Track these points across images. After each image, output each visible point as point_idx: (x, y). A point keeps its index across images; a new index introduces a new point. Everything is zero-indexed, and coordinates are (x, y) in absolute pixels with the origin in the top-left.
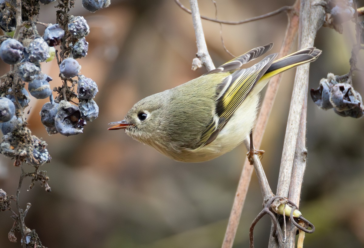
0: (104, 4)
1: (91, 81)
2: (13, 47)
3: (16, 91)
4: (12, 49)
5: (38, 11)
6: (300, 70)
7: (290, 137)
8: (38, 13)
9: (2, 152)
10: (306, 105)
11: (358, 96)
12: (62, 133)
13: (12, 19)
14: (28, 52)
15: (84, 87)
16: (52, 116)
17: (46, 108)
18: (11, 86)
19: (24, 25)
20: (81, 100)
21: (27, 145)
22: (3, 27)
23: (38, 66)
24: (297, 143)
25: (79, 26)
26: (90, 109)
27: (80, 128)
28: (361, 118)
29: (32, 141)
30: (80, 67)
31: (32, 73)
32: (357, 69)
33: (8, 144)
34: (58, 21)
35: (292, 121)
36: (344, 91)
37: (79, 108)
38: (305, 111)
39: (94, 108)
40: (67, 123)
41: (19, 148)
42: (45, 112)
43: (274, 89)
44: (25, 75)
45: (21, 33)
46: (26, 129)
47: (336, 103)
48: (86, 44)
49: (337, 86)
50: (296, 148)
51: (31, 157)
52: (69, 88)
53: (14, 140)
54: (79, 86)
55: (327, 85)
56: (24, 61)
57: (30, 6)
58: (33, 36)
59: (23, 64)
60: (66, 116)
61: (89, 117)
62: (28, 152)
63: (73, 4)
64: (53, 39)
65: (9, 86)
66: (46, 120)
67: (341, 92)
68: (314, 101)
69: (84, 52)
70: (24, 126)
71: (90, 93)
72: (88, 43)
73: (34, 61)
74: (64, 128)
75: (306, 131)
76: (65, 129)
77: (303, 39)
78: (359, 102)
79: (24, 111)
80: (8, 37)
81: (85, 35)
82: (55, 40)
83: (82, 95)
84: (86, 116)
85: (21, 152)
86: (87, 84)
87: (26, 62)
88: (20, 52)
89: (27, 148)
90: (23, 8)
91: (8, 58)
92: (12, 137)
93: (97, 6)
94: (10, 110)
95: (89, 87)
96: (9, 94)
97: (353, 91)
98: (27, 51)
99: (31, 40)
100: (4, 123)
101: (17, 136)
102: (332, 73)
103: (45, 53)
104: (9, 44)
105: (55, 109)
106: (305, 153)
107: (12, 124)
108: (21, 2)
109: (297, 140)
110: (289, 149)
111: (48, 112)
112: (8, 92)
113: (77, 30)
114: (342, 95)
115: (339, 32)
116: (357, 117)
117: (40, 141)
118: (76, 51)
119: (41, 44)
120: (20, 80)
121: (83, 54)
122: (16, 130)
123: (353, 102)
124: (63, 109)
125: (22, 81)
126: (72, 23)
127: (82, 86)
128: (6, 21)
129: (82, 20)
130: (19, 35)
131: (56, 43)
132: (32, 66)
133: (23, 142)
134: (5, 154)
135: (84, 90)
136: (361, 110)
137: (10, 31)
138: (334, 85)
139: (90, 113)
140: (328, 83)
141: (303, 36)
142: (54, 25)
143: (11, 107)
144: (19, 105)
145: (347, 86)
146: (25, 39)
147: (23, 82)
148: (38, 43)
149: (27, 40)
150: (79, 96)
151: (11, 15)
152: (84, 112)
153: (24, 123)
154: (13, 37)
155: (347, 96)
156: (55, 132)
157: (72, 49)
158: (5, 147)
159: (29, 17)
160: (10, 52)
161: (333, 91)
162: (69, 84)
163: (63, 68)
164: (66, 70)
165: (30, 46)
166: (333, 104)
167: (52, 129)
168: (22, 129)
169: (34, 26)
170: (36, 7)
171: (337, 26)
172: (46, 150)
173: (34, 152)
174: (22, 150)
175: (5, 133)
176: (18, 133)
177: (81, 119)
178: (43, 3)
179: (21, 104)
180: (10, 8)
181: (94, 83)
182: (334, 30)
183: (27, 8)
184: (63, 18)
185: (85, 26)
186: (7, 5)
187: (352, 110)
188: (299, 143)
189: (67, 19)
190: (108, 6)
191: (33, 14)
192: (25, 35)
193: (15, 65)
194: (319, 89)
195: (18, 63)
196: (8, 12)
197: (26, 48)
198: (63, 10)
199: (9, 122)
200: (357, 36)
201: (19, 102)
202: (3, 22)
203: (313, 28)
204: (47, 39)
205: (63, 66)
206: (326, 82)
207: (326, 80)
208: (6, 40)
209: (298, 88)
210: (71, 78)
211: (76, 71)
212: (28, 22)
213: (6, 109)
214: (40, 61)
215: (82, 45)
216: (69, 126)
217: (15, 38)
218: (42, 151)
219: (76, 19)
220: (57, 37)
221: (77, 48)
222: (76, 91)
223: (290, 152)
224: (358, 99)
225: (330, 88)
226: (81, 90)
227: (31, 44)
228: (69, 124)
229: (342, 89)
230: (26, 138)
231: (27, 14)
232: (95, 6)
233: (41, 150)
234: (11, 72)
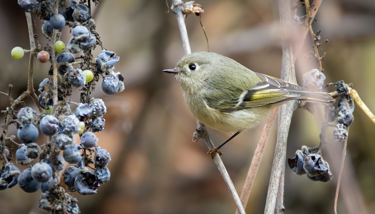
0: (119, 89)
1: (105, 152)
2: (51, 122)
3: (53, 157)
4: (50, 124)
5: (71, 93)
6: (279, 143)
7: (271, 196)
8: (71, 95)
9: (41, 207)
10: (284, 171)
11: (326, 164)
12: (79, 193)
13: (50, 99)
14: (63, 126)
15: (99, 156)
16: (72, 178)
17: (68, 171)
18: (49, 154)
19: (60, 104)
20: (96, 166)
21: (62, 201)
22: (42, 105)
23: (71, 137)
24: (277, 202)
25: (98, 107)
26: (103, 174)
27: (95, 189)
28: (328, 182)
29: (65, 198)
30: (97, 139)
31: (66, 143)
32: (324, 143)
33: (46, 200)
34: (81, 101)
35: (273, 184)
36: (315, 160)
37: (95, 173)
38: (283, 175)
39: (107, 173)
40: (84, 185)
41: (55, 204)
42: (67, 174)
43: (258, 158)
44: (61, 145)
45: (57, 110)
46: (61, 188)
47: (308, 170)
48: (103, 120)
49: (309, 156)
50: (276, 205)
51: (65, 211)
52: (88, 155)
53: (51, 197)
54: (96, 155)
55: (302, 155)
56: (60, 133)
57: (64, 89)
58: (66, 113)
59: (59, 136)
60: (84, 179)
61: (103, 180)
62: (62, 206)
63: (94, 89)
64: (83, 115)
65: (47, 153)
66: (68, 181)
67: (313, 161)
68: (291, 168)
69: (101, 127)
70: (59, 186)
71: (104, 161)
72: (104, 120)
73: (68, 133)
74: (81, 188)
75: (284, 192)
76: (83, 189)
77: (282, 118)
78: (327, 169)
79: (59, 174)
80: (46, 114)
81: (102, 114)
82: (85, 117)
83: (98, 163)
84: (100, 180)
85: (57, 207)
86: (102, 153)
87: (61, 134)
88: (56, 126)
89: (62, 203)
90: (59, 90)
91: (47, 131)
92: (49, 195)
93: (113, 90)
94: (48, 173)
95: (104, 156)
96: (47, 160)
97: (323, 160)
98: (61, 125)
99: (65, 116)
100: (43, 183)
101: (54, 194)
102: (305, 145)
103: (77, 127)
104: (48, 119)
105: (75, 172)
106: (283, 210)
107: (49, 184)
108: (57, 85)
109: (277, 199)
110: (270, 206)
111: (69, 175)
112: (46, 158)
113: (97, 110)
114: (314, 163)
115: (311, 112)
116: (325, 181)
117: (72, 198)
118: (95, 126)
119: (74, 120)
120: (56, 149)
121: (101, 129)
122: (53, 189)
123: (322, 169)
124: (82, 173)
125: (57, 150)
126: (93, 104)
127: (98, 155)
128: (45, 101)
129: (101, 102)
130: (55, 112)
131: (86, 119)
132: (66, 137)
133: (59, 199)
134: (44, 208)
135: (99, 159)
136: (329, 175)
137: (48, 109)
138: (307, 155)
139: (103, 177)
140: (302, 154)
141: (282, 115)
142: (84, 104)
143: (49, 171)
144: (55, 169)
145: (317, 156)
146: (60, 115)
147: (59, 150)
148: (71, 119)
149: (62, 116)
150: (95, 163)
151: (49, 96)
152: (98, 176)
153: (59, 183)
154: (51, 114)
155: (317, 164)
156: (74, 190)
157: (92, 124)
158: (43, 203)
159: (63, 97)
160: (49, 126)
161: (306, 160)
162: (88, 152)
163: (84, 140)
164: (85, 142)
165: (65, 122)
166: (306, 171)
167: (72, 188)
168: (58, 189)
169: (68, 105)
170: (69, 89)
171: (309, 108)
172: (77, 205)
173: (68, 207)
174: (57, 205)
175: (44, 192)
176: (54, 192)
177: (96, 182)
178: (75, 86)
179: (57, 168)
180: (48, 91)
181: (108, 153)
182: (307, 111)
183: (62, 90)
184: (85, 99)
185: (103, 107)
186: (46, 88)
187: (321, 175)
188: (278, 202)
189: (89, 100)
190: (122, 90)
191: (67, 95)
192: (60, 112)
193: (52, 137)
194: (295, 159)
195: (55, 135)
196: (46, 93)
197: (61, 123)
198: (86, 93)
199: (47, 183)
200: (325, 116)
201: (55, 167)
202: (43, 101)
203: (290, 109)
204: (78, 115)
205: (84, 138)
206: (300, 153)
207: (301, 151)
208: (45, 116)
209: (278, 157)
210: (89, 148)
211: (94, 143)
212: (63, 102)
213: (45, 172)
214: (72, 133)
215: (100, 122)
216: (85, 187)
217: (52, 114)
218: (74, 206)
219: (96, 101)
220: (86, 114)
221: (96, 123)
222: (93, 159)
223: (271, 209)
224: (326, 167)
225: (304, 158)
226: (97, 158)
227: (66, 120)
228: (86, 185)
229: (313, 158)
230: (61, 195)
231: (62, 95)
232: (112, 90)
233: (72, 205)
234: (48, 142)
